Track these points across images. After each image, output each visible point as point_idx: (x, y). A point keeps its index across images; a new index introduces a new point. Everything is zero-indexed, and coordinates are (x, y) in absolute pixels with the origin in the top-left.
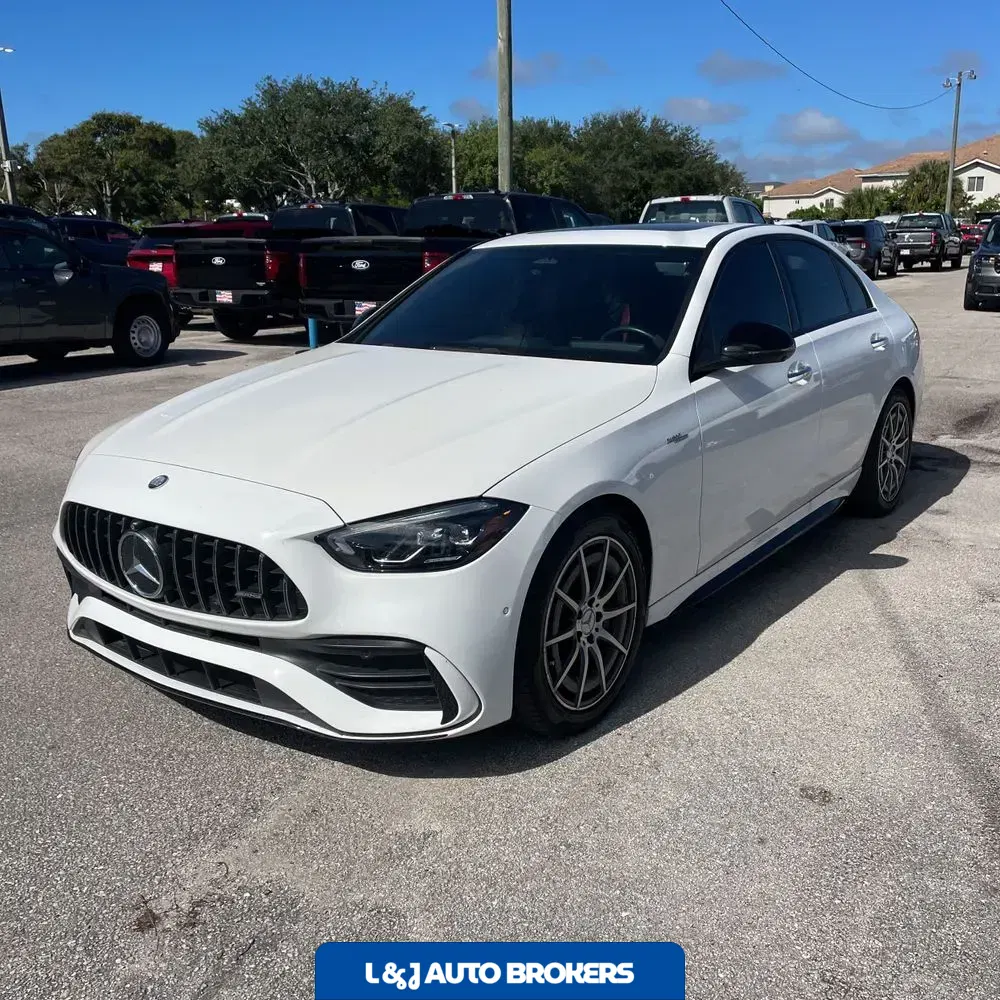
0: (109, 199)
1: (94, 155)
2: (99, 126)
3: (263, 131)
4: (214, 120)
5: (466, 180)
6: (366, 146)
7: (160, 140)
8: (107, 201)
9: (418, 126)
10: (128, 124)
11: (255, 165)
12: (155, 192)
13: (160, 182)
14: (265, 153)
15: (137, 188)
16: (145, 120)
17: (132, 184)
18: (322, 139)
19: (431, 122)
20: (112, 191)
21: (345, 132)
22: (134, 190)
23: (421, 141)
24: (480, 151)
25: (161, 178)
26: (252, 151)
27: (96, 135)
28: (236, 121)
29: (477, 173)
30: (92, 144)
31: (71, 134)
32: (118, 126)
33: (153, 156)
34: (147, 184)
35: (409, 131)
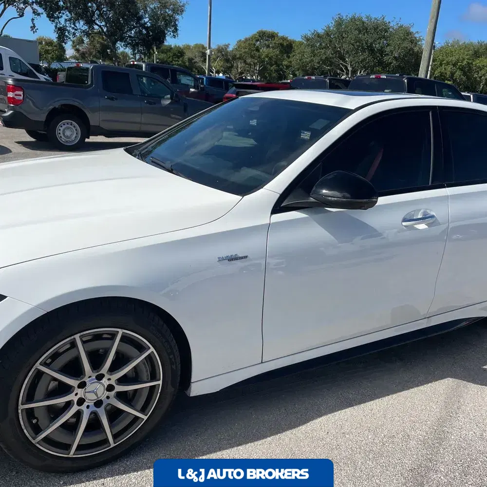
0: (257, 72)
1: (254, 50)
2: (260, 36)
3: (331, 41)
4: (309, 35)
5: (436, 73)
6: (381, 51)
7: (285, 44)
8: (256, 73)
9: (412, 42)
10: (272, 36)
11: (323, 58)
12: (281, 70)
13: (285, 65)
14: (329, 52)
15: (274, 68)
16: (280, 35)
17: (272, 65)
18: (359, 46)
19: (420, 40)
20: (259, 68)
21: (371, 44)
22: (272, 68)
23: (412, 49)
24: (447, 57)
25: (285, 63)
26: (323, 51)
27: (257, 41)
28: (319, 36)
29: (443, 69)
30: (255, 45)
31: (246, 40)
32: (268, 37)
33: (281, 52)
34: (278, 66)
35: (406, 44)
